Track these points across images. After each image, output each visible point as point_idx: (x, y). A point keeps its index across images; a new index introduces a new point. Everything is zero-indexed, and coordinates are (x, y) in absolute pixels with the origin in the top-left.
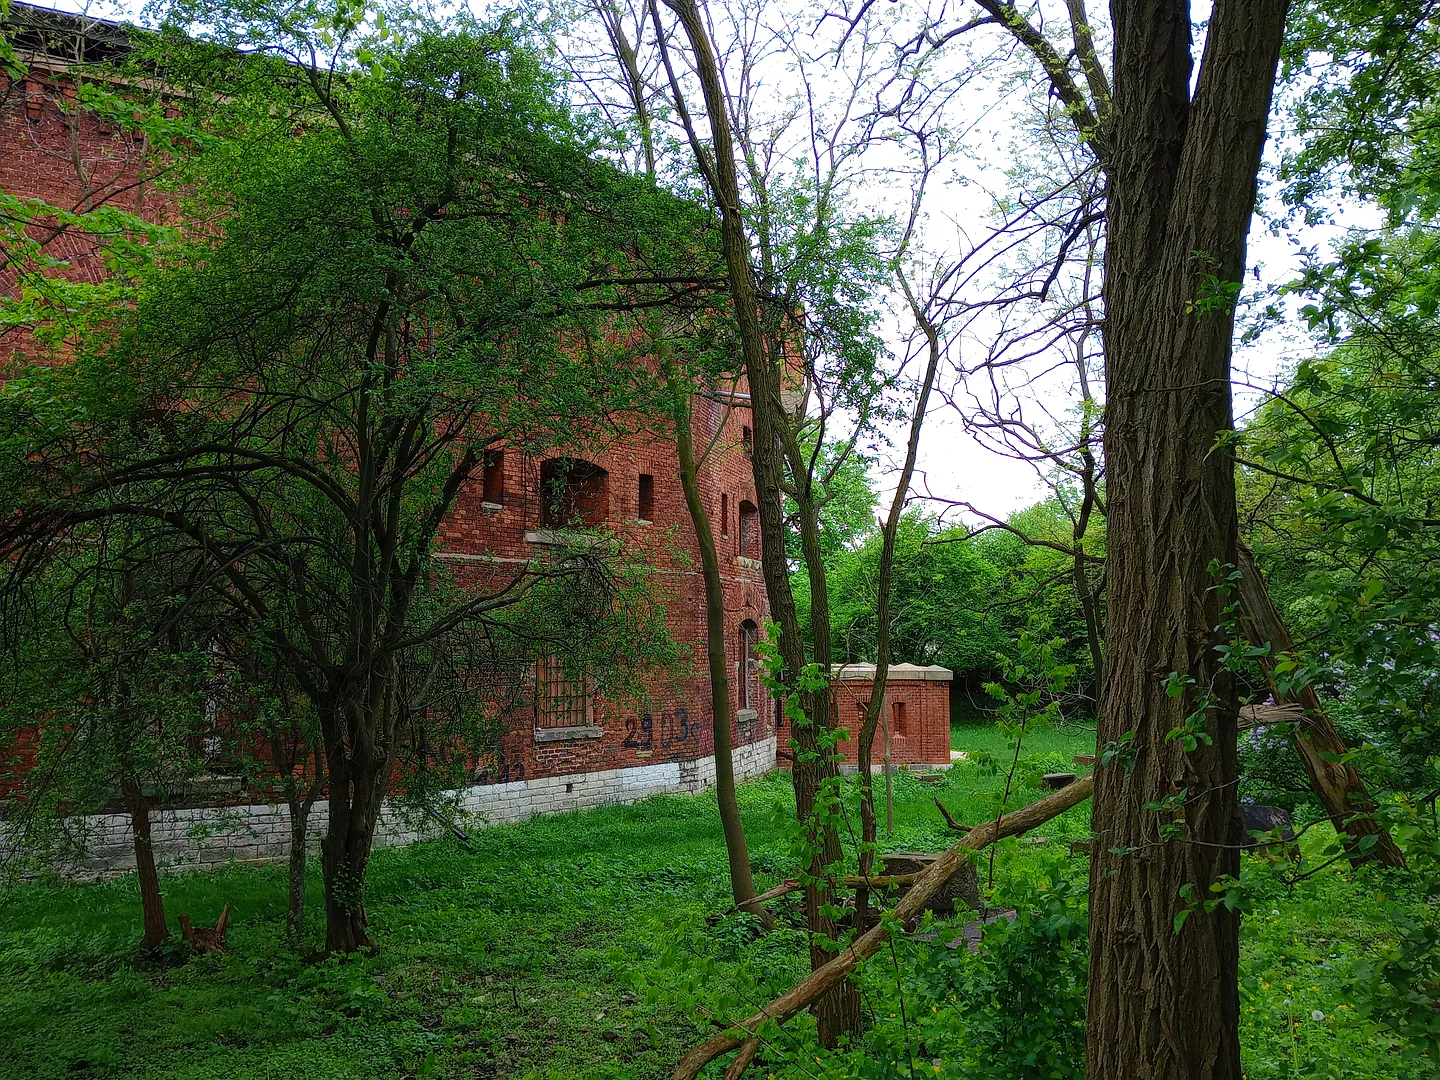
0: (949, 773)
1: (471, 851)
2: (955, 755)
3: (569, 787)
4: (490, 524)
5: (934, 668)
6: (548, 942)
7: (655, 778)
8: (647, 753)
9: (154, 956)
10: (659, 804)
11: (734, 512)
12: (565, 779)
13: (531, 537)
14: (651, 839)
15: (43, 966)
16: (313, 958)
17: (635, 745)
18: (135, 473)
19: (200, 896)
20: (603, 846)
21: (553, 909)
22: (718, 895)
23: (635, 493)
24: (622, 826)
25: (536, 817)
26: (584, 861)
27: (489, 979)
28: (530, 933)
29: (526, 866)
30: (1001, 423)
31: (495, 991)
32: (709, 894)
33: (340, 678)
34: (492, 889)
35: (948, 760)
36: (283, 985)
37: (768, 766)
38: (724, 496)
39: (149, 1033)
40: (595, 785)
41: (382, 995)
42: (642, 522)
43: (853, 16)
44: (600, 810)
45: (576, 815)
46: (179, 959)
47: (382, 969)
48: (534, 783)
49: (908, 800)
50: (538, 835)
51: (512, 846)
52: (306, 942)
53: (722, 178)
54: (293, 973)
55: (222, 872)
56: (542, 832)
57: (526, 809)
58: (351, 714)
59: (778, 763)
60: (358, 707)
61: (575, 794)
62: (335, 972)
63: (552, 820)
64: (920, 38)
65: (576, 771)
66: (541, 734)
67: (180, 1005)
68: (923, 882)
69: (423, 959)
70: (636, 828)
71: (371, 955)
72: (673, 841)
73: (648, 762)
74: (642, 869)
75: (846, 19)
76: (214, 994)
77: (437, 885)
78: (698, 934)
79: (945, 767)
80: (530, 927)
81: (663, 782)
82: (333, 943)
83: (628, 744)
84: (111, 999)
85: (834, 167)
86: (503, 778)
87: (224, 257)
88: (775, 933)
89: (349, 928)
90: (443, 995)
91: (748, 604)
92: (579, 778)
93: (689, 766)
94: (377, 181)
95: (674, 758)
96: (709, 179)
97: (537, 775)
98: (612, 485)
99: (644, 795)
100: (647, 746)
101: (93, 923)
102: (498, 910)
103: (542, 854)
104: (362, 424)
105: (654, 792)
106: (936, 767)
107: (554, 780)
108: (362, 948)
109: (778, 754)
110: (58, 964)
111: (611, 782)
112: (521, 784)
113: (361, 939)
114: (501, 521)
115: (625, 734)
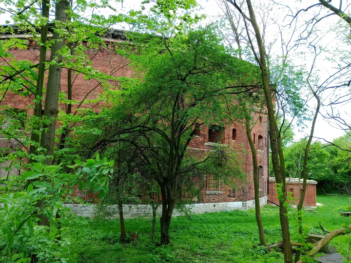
0: (316, 209)
1: (191, 220)
2: (318, 204)
3: (214, 205)
4: (196, 141)
5: (312, 181)
6: (212, 247)
7: (235, 205)
8: (234, 199)
9: (123, 240)
10: (237, 212)
11: (257, 138)
12: (214, 204)
13: (206, 144)
14: (235, 221)
15: (100, 239)
16: (157, 245)
17: (231, 196)
18: (124, 132)
19: (131, 225)
20: (223, 222)
21: (213, 238)
22: (255, 239)
23: (231, 133)
24: (228, 217)
25: (206, 213)
26: (219, 226)
27: (199, 256)
28: (207, 244)
29: (205, 226)
30: (334, 118)
31: (200, 259)
32: (252, 239)
33: (166, 180)
34: (197, 231)
35: (315, 206)
36: (151, 251)
37: (265, 204)
38: (254, 134)
39: (123, 260)
40: (221, 206)
41: (174, 257)
42: (233, 141)
43: (294, 16)
44: (222, 212)
45: (216, 213)
46: (128, 242)
47: (173, 250)
48: (206, 204)
49: (305, 216)
50: (207, 217)
51: (201, 219)
52: (156, 241)
53: (262, 61)
54: (153, 249)
55: (135, 220)
56: (208, 217)
57: (204, 210)
58: (168, 188)
59: (268, 203)
60: (169, 186)
61: (216, 207)
62: (163, 249)
63: (210, 214)
64: (313, 19)
65: (216, 202)
66: (208, 192)
67: (129, 253)
68: (316, 246)
69: (183, 248)
70: (232, 218)
71: (171, 246)
72: (241, 222)
73: (234, 201)
74: (234, 230)
75: (292, 16)
76: (136, 251)
77: (184, 228)
78: (250, 250)
79: (315, 207)
80: (208, 243)
81: (238, 206)
82: (162, 242)
83: (229, 196)
84: (115, 250)
85: (287, 52)
86: (199, 202)
87: (145, 85)
88: (271, 252)
89: (166, 239)
90: (188, 259)
91: (260, 162)
92: (216, 204)
93: (245, 203)
94: (179, 67)
95: (241, 200)
96: (258, 62)
97: (207, 202)
98: (226, 131)
99: (233, 209)
100: (234, 197)
101: (109, 230)
102: (199, 236)
103: (209, 222)
104: (172, 122)
105: (236, 209)
106: (312, 207)
107: (211, 204)
108: (169, 244)
109: (268, 201)
110: (103, 239)
111: (225, 205)
112: (203, 204)
113: (168, 242)
114: (199, 140)
115: (228, 194)
